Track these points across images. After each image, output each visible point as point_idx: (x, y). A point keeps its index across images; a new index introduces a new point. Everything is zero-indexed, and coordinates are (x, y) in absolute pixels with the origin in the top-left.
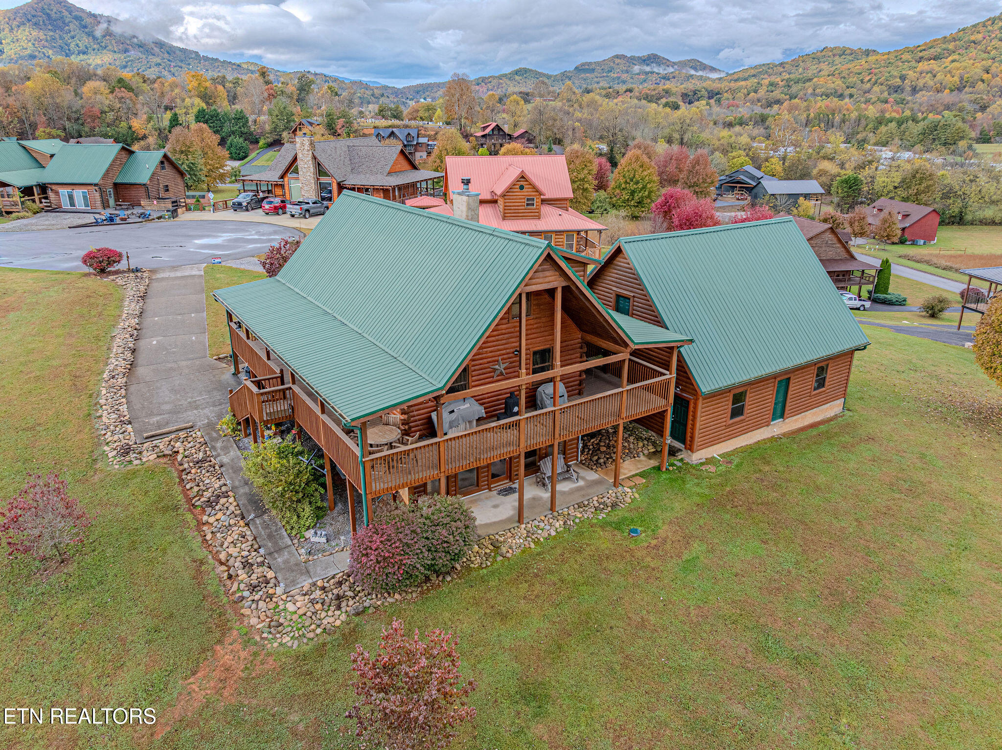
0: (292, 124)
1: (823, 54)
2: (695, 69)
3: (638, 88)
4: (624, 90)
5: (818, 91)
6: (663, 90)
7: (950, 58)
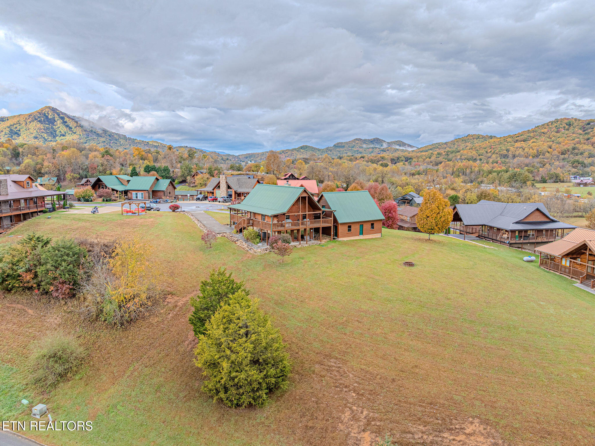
0: (191, 173)
1: (468, 138)
2: (400, 146)
3: (367, 156)
4: (360, 157)
5: (463, 157)
6: (381, 157)
7: (532, 141)
